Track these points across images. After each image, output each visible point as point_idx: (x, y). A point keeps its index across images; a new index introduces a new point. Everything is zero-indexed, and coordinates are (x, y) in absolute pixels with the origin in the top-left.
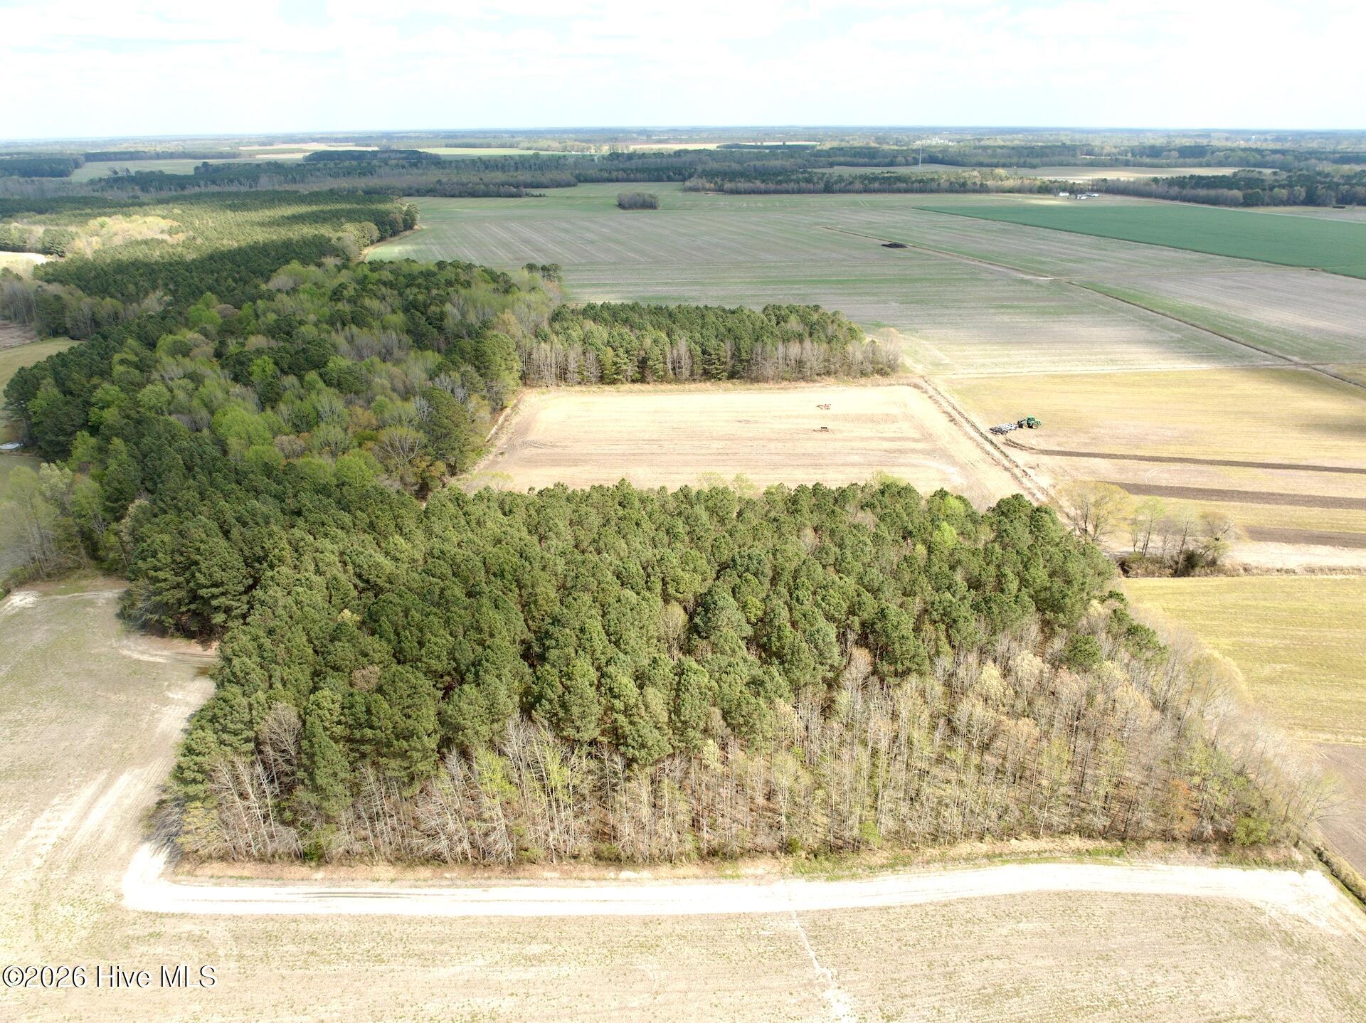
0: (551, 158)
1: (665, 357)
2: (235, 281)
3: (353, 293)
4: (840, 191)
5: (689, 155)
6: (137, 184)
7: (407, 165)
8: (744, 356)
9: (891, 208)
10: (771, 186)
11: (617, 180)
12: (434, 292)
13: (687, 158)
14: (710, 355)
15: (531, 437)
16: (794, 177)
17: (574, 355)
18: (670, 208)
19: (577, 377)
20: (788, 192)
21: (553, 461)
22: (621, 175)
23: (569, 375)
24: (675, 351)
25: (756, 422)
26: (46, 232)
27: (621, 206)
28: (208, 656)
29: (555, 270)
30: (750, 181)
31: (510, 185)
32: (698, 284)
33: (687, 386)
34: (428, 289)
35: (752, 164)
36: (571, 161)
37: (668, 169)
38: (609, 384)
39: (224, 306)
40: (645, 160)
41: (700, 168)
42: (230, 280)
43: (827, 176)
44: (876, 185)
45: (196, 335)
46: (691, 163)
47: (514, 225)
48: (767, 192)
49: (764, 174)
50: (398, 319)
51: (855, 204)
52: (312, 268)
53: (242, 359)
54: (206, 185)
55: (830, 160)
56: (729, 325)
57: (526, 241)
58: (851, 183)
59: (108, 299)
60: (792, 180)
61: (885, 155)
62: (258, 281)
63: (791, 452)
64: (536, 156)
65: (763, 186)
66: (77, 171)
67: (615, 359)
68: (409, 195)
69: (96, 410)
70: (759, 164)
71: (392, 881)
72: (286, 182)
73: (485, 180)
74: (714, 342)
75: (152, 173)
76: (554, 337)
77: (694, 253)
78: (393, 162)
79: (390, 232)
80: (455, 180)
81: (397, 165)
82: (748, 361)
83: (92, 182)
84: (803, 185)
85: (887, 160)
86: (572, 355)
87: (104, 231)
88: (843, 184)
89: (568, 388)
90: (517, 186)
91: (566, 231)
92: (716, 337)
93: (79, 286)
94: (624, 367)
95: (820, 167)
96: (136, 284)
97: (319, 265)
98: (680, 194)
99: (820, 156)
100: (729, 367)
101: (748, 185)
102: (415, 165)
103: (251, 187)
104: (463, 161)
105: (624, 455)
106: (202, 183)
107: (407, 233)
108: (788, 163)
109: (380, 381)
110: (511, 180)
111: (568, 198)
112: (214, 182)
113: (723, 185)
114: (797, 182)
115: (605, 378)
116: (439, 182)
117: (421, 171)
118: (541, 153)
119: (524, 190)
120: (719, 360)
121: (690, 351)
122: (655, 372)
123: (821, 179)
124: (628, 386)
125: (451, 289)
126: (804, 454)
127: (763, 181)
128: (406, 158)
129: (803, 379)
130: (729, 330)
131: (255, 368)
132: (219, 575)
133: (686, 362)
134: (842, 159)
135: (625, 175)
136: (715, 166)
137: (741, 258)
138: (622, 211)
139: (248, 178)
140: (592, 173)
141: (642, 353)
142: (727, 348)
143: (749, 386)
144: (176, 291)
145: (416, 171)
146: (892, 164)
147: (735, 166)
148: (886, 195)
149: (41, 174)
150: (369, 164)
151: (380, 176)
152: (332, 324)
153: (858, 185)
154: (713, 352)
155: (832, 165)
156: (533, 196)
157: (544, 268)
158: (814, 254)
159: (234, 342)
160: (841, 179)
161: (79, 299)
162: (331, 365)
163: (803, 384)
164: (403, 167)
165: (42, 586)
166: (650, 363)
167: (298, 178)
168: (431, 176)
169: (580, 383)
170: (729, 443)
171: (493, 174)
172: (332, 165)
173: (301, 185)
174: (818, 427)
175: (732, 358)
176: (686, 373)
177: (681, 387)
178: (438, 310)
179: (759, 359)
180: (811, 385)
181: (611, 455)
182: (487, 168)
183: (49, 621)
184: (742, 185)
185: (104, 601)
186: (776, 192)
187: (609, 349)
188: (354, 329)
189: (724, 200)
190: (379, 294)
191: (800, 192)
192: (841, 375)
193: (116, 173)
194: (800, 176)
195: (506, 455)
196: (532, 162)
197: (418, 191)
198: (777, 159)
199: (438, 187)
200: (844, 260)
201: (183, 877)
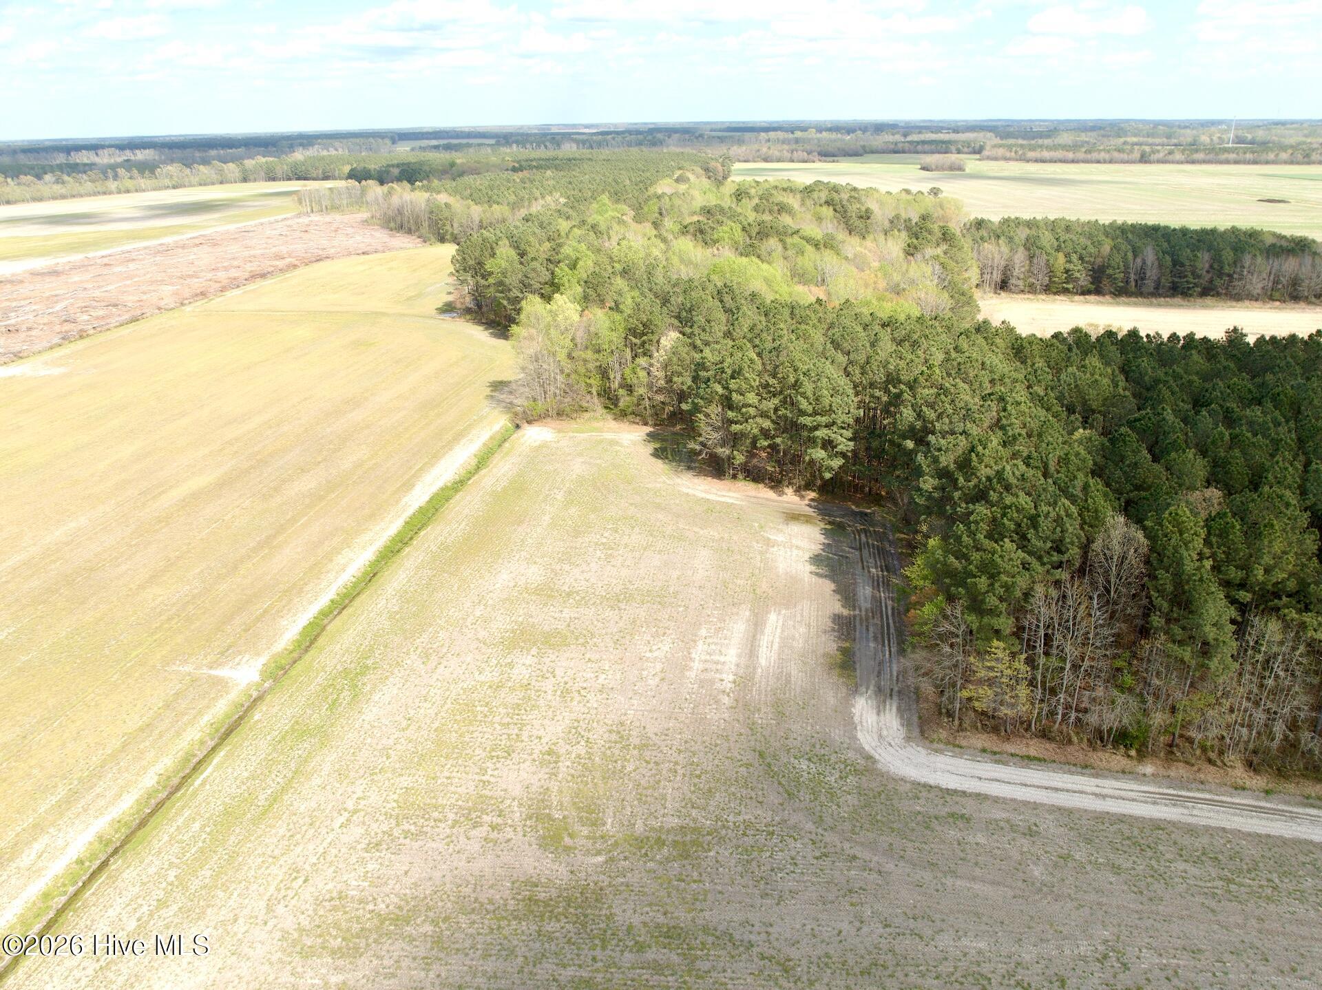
1: (1126, 266)
8: (1227, 269)
14: (1182, 265)
17: (1020, 260)
19: (1021, 284)
23: (1012, 283)
24: (1139, 261)
27: (926, 169)
30: (1053, 151)
31: (803, 151)
37: (955, 142)
38: (1056, 293)
40: (926, 136)
41: (987, 142)
49: (1065, 146)
51: (1184, 171)
54: (517, 148)
55: (1122, 139)
60: (1101, 150)
67: (1068, 266)
69: (564, 267)
70: (1047, 140)
73: (773, 148)
74: (1188, 252)
82: (1230, 275)
85: (1189, 139)
86: (1017, 261)
90: (810, 152)
92: (1188, 246)
94: (1078, 275)
98: (982, 161)
100: (1204, 281)
104: (743, 136)
111: (862, 163)
113: (1024, 154)
114: (1107, 151)
115: (1053, 287)
120: (1192, 271)
121: (1158, 260)
122: (1112, 280)
123: (1133, 150)
124: (1077, 297)
131: (721, 234)
132: (827, 401)
133: (1152, 274)
134: (1135, 139)
138: (929, 173)
140: (878, 144)
141: (1099, 261)
142: (1204, 258)
148: (1214, 166)
150: (653, 137)
154: (1186, 263)
156: (825, 161)
160: (1155, 150)
165: (554, 424)
166: (1109, 272)
169: (1023, 292)
175: (1209, 271)
176: (1151, 285)
179: (1245, 273)
182: (768, 140)
187: (1061, 255)
189: (1031, 167)
191: (1111, 161)
194: (1107, 148)
200: (1225, 210)
201: (942, 747)
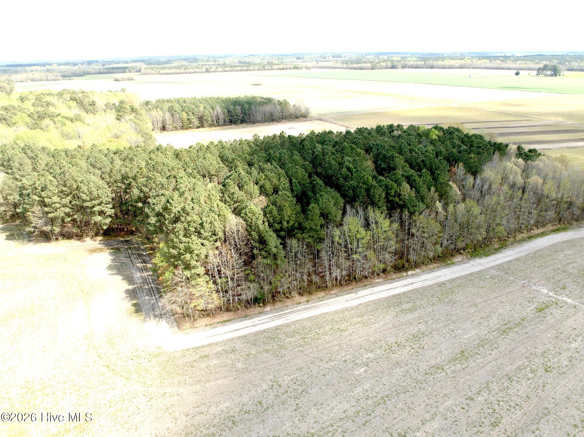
1: (211, 115)
8: (247, 112)
14: (232, 112)
19: (171, 127)
23: (167, 126)
24: (215, 112)
38: (186, 129)
48: (180, 73)
49: (175, 67)
55: (197, 63)
67: (188, 117)
71: (307, 301)
82: (249, 114)
84: (196, 70)
85: (222, 62)
86: (167, 118)
88: (214, 69)
94: (193, 121)
99: (192, 62)
100: (241, 118)
113: (159, 71)
114: (193, 68)
115: (184, 127)
120: (236, 115)
121: (222, 111)
122: (207, 122)
123: (203, 67)
124: (195, 130)
141: (200, 114)
142: (238, 108)
143: (252, 125)
146: (225, 64)
160: (211, 67)
166: (205, 118)
169: (173, 130)
175: (241, 113)
176: (222, 122)
177: (220, 128)
179: (254, 113)
184: (168, 71)
186: (185, 73)
187: (184, 113)
192: (288, 119)
201: (189, 330)
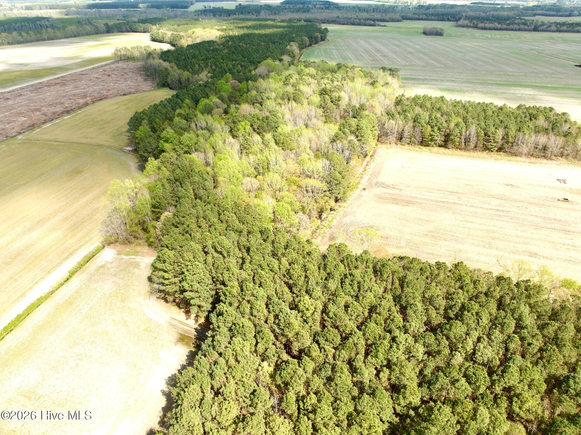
0: (390, 7)
1: (461, 135)
2: (242, 66)
3: (295, 81)
4: (543, 31)
5: (458, 8)
6: (212, 13)
7: (324, 8)
8: (511, 140)
9: (574, 42)
10: (504, 26)
11: (422, 19)
12: (336, 83)
13: (458, 9)
14: (489, 136)
15: (381, 179)
16: (516, 22)
17: (408, 129)
18: (449, 36)
19: (408, 140)
20: (513, 30)
21: (394, 199)
22: (424, 17)
23: (404, 139)
24: (468, 132)
25: (518, 187)
26: (172, 34)
27: (425, 33)
28: (188, 325)
29: (397, 71)
30: (492, 23)
31: (371, 20)
32: (470, 82)
33: (472, 154)
34: (332, 81)
35: (491, 13)
36: (400, 8)
37: (448, 14)
38: (425, 146)
39: (234, 81)
40: (436, 10)
41: (464, 14)
42: (239, 66)
43: (535, 22)
44: (565, 28)
45: (217, 100)
46: (459, 12)
47: (372, 41)
48: (501, 29)
49: (500, 19)
50: (316, 99)
51: (552, 38)
52: (277, 63)
53: (235, 120)
54: (238, 15)
55: (534, 12)
56: (501, 118)
57: (378, 51)
58: (550, 26)
59: (186, 72)
60: (515, 24)
61: (566, 10)
62: (252, 68)
63: (545, 215)
64: (383, 5)
65: (499, 26)
66: (192, 6)
67: (432, 133)
68: (324, 23)
69: (162, 142)
70: (495, 13)
72: (272, 14)
73: (359, 17)
74: (493, 129)
75: (219, 8)
76: (397, 116)
77: (466, 63)
78: (318, 6)
79: (314, 42)
80: (345, 16)
81: (320, 8)
82: (512, 143)
83: (195, 11)
84: (522, 26)
85: (568, 13)
86: (407, 129)
87: (193, 36)
88: (545, 27)
89: (402, 146)
90: (374, 21)
91: (397, 46)
92: (494, 126)
93: (176, 64)
94: (436, 138)
95: (527, 16)
96: (199, 65)
97: (281, 60)
98: (454, 28)
99: (528, 10)
100: (499, 145)
101: (491, 25)
102: (327, 8)
103: (257, 16)
104: (349, 7)
105: (437, 201)
106: (237, 13)
107: (322, 42)
108: (511, 14)
109: (304, 142)
110: (371, 17)
111: (398, 27)
112: (242, 13)
113: (477, 24)
114: (518, 24)
115: (423, 143)
116: (338, 17)
117: (330, 11)
118: (386, 4)
119: (377, 23)
120: (494, 140)
121: (477, 133)
122: (453, 141)
123: (532, 23)
124: (436, 149)
125: (344, 82)
126: (555, 220)
127: (499, 23)
128: (324, 4)
129: (545, 157)
130: (501, 122)
131: (240, 127)
132: (196, 286)
133: (473, 140)
134: (541, 12)
135: (426, 17)
136: (472, 14)
137: (492, 68)
138: (425, 36)
139: (256, 12)
140: (410, 15)
141: (448, 131)
142: (500, 133)
143: (510, 158)
144: (215, 69)
145: (328, 11)
146: (570, 15)
147: (482, 14)
148: (570, 34)
149: (177, 7)
150: (308, 7)
151: (312, 13)
152: (283, 99)
153: (553, 28)
154: (491, 135)
155: (535, 15)
156: (381, 26)
157: (390, 70)
158: (535, 69)
159: (234, 106)
160: (543, 24)
161: (175, 71)
162: (280, 130)
163: (545, 161)
164: (322, 9)
165: (119, 247)
166: (452, 137)
167: (277, 12)
168: (335, 14)
169: (408, 144)
170: (503, 202)
171: (362, 14)
172: (291, 6)
173: (278, 16)
174: (561, 197)
175: (502, 140)
176: (472, 145)
177: (468, 153)
178: (337, 95)
179: (520, 143)
180: (550, 162)
181: (428, 200)
182: (360, 10)
183: (115, 275)
184: (488, 25)
185: (144, 265)
186: (506, 29)
187: (429, 127)
188: (294, 104)
189: (478, 33)
190: (308, 81)
191: (519, 30)
192: (570, 158)
193: (205, 7)
194: (520, 21)
195: (367, 191)
196: (381, 8)
197: (328, 21)
198: (504, 11)
199: (337, 19)
200: (554, 74)
